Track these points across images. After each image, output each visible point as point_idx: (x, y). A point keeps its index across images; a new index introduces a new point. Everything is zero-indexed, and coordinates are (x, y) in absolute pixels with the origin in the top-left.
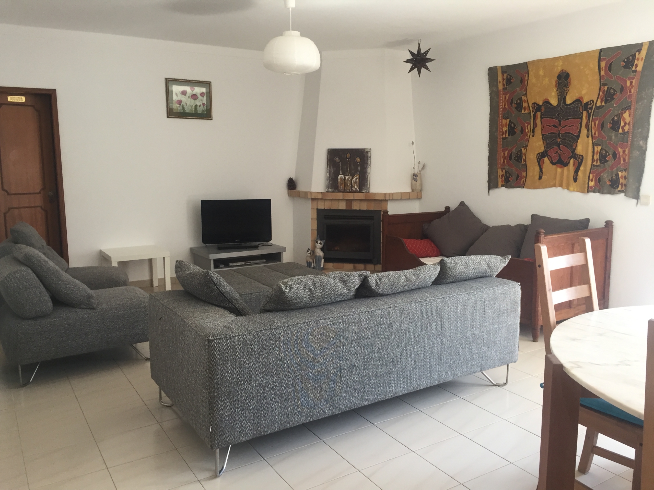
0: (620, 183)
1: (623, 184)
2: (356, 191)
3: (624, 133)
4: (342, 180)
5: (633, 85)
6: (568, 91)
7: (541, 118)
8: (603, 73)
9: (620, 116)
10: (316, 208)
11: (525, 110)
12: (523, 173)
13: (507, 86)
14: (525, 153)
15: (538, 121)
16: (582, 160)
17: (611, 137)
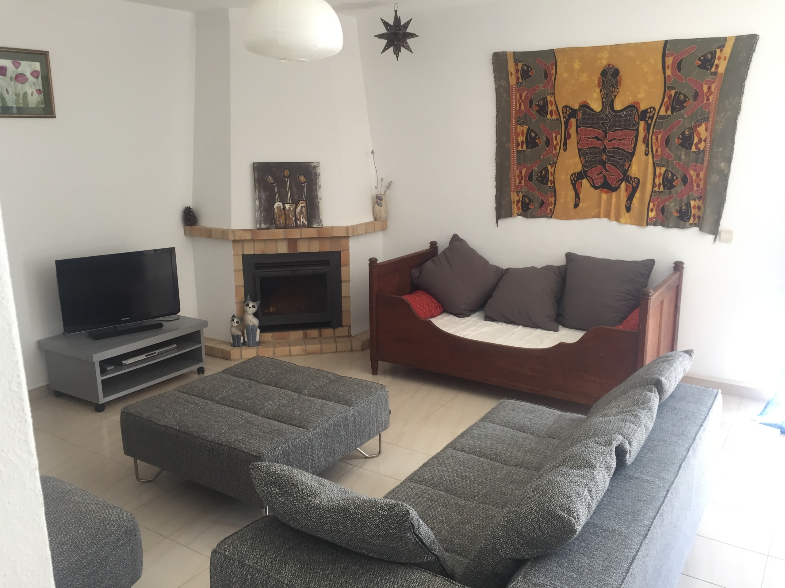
0: (692, 214)
1: (696, 215)
2: (304, 226)
3: (698, 152)
4: (280, 210)
5: (711, 91)
6: (618, 93)
7: (577, 127)
8: (668, 72)
9: (693, 130)
10: (241, 254)
11: (551, 116)
12: (549, 198)
13: (523, 80)
14: (553, 173)
15: (573, 131)
16: (638, 184)
17: (680, 156)
